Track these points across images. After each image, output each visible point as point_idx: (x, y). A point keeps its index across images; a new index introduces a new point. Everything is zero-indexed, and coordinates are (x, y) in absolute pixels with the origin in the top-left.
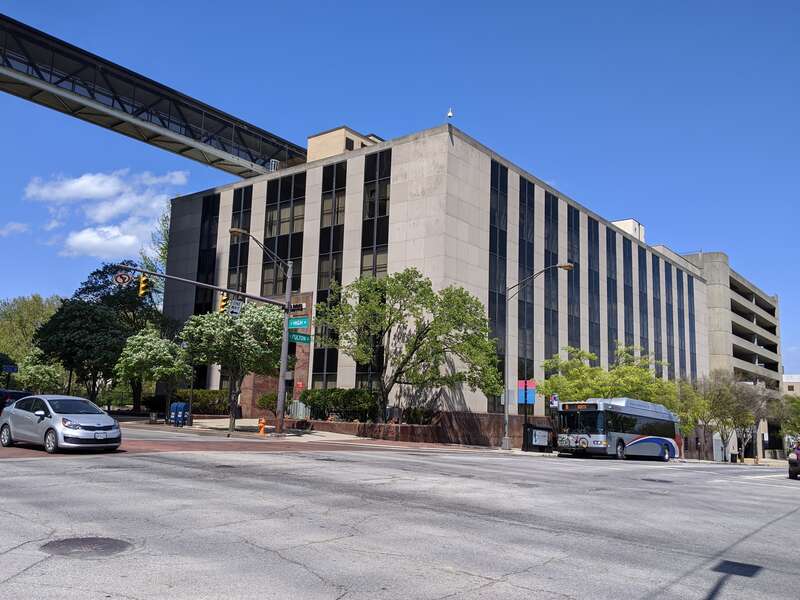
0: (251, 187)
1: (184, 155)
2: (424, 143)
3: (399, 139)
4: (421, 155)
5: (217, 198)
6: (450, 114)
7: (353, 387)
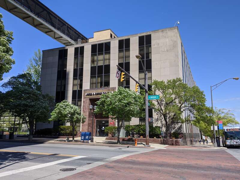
0: (83, 47)
1: (48, 35)
2: (166, 33)
3: (154, 31)
4: (166, 37)
5: (66, 51)
6: (179, 23)
7: (139, 124)
